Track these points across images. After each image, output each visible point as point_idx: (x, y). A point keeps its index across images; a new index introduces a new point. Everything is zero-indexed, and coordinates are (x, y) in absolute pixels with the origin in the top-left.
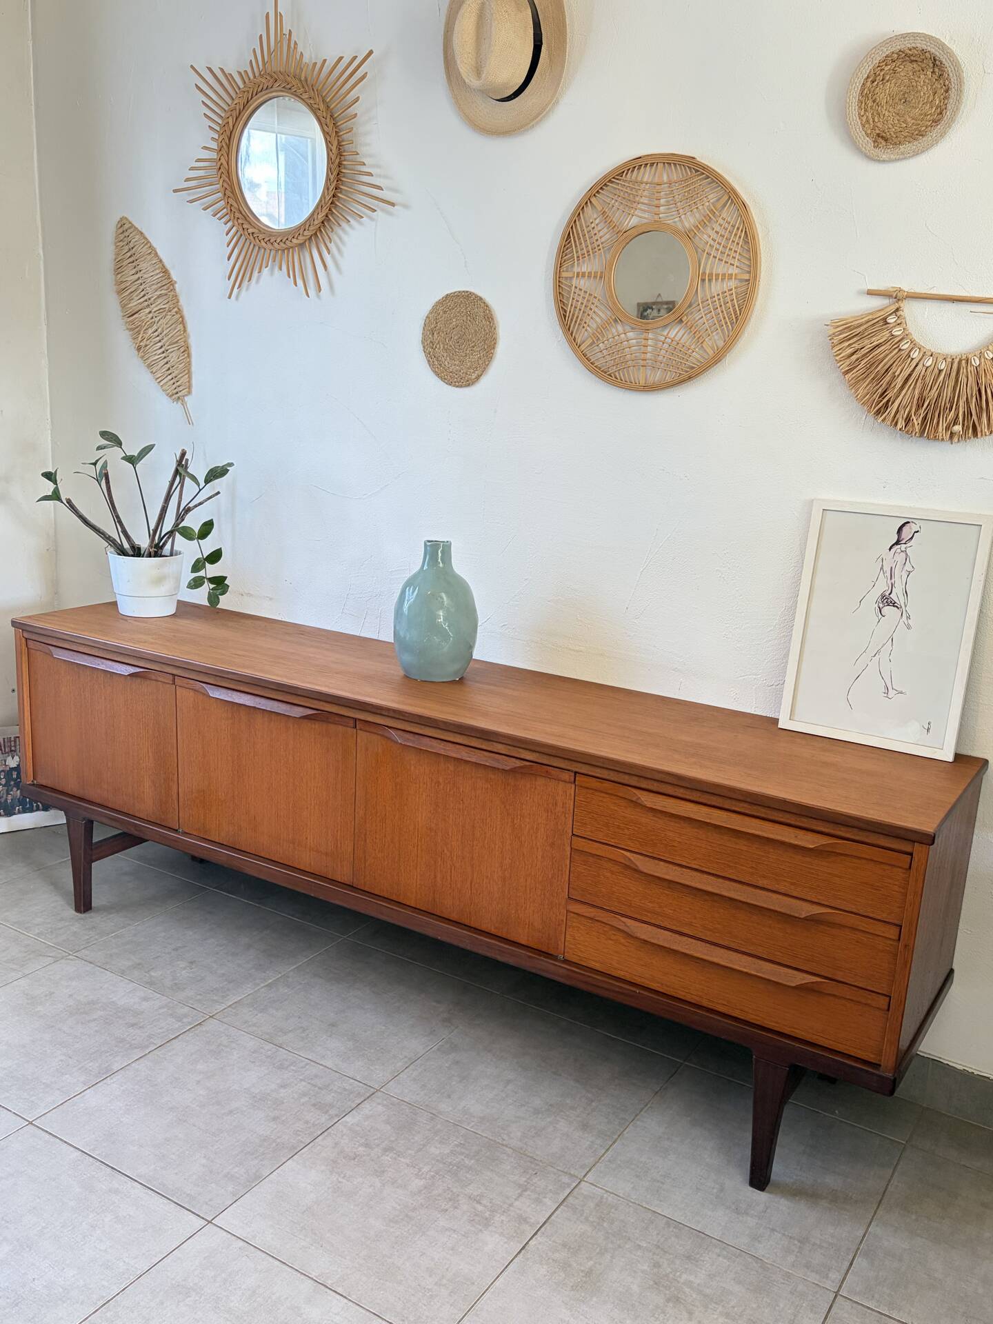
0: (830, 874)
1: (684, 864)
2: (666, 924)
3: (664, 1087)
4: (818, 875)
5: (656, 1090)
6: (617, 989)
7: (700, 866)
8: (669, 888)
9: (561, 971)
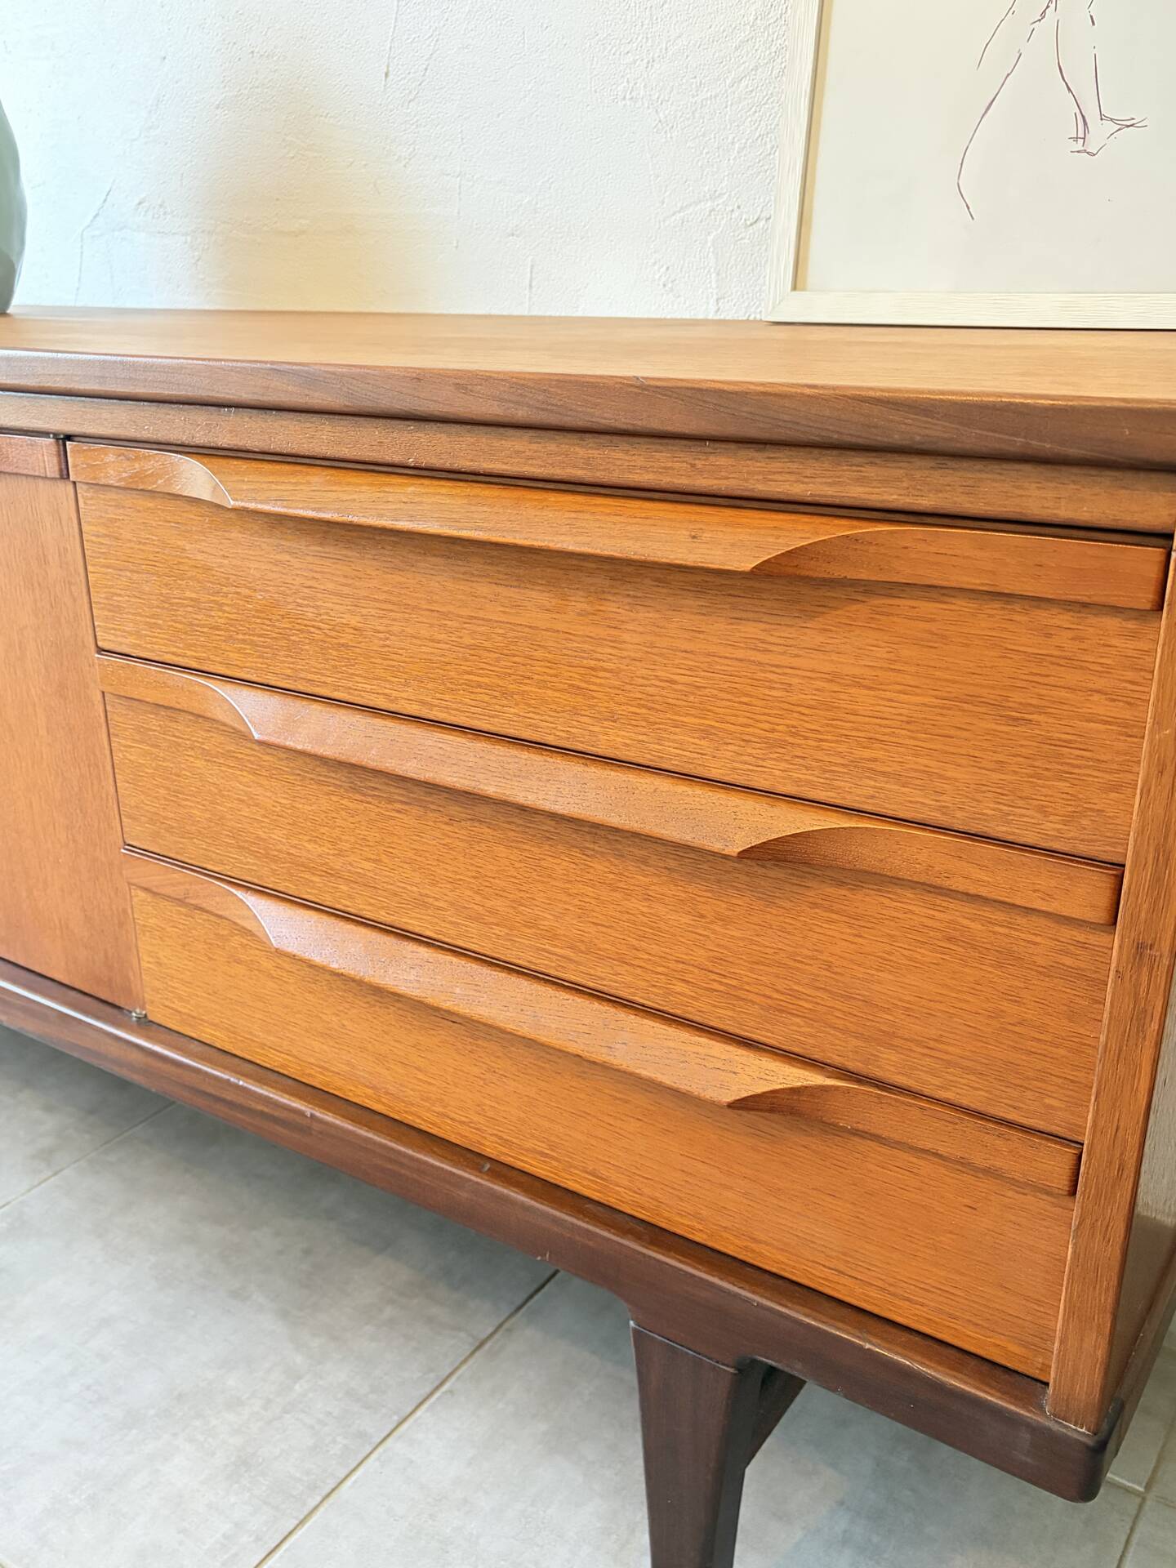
0: (833, 677)
1: (381, 703)
2: (359, 906)
3: (506, 1325)
4: (788, 687)
5: (483, 1336)
6: (260, 1107)
7: (423, 703)
8: (355, 789)
9: (135, 1056)
